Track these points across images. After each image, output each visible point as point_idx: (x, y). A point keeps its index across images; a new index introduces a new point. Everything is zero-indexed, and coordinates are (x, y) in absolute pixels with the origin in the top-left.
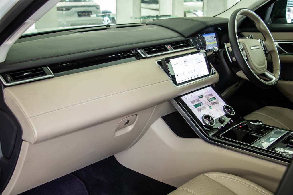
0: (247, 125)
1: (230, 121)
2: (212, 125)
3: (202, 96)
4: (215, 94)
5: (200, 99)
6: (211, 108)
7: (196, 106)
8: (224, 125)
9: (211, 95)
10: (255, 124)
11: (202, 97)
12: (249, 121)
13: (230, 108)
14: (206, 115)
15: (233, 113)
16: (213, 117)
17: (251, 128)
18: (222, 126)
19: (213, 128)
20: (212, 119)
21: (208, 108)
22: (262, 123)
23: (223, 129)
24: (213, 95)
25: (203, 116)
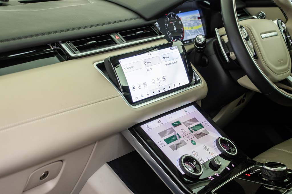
0: (259, 172)
1: (230, 166)
2: (198, 173)
3: (178, 122)
4: (202, 119)
5: (175, 129)
6: (195, 144)
7: (168, 141)
8: (218, 173)
9: (194, 120)
10: (273, 169)
11: (178, 124)
12: (262, 164)
13: (228, 141)
14: (186, 157)
15: (235, 152)
16: (200, 159)
17: (267, 177)
18: (215, 174)
19: (201, 178)
20: (198, 163)
21: (189, 143)
22: (285, 168)
23: (217, 181)
24: (197, 121)
25: (180, 159)
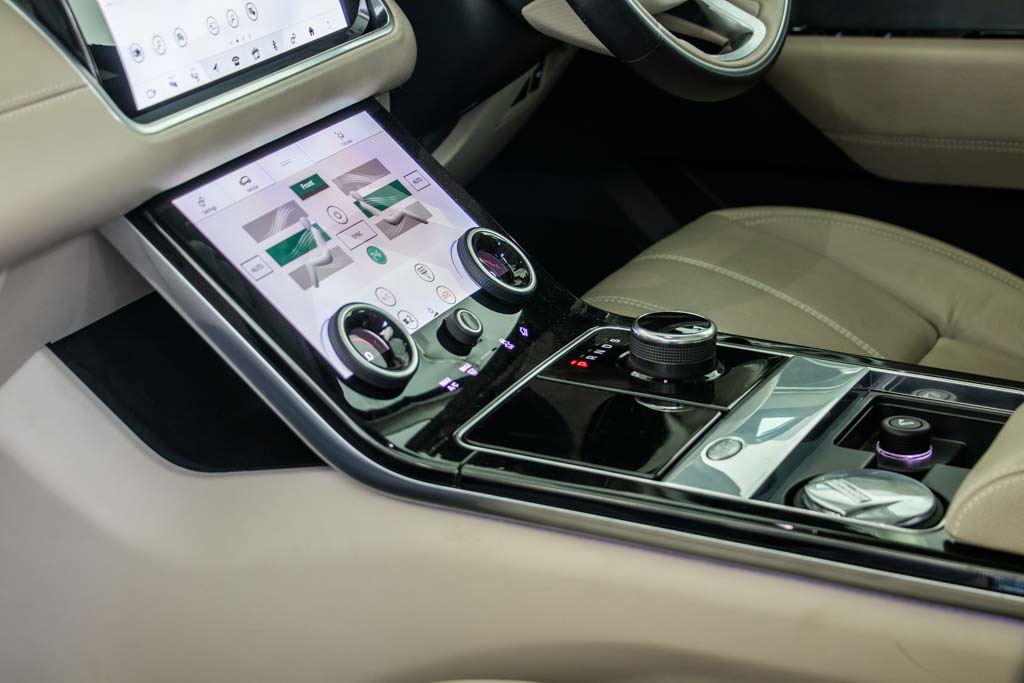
0: (618, 349)
1: (514, 336)
2: (401, 369)
3: (315, 178)
4: (401, 163)
5: (305, 205)
6: (382, 260)
7: (284, 252)
8: (474, 366)
9: (375, 168)
10: (666, 338)
11: (318, 185)
12: (628, 321)
13: (503, 243)
14: (355, 312)
15: (526, 281)
16: (403, 316)
17: (645, 366)
18: (463, 369)
19: (410, 391)
20: (398, 333)
21: (361, 256)
22: (708, 333)
23: (474, 391)
24: (384, 172)
25: (334, 320)
